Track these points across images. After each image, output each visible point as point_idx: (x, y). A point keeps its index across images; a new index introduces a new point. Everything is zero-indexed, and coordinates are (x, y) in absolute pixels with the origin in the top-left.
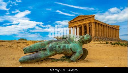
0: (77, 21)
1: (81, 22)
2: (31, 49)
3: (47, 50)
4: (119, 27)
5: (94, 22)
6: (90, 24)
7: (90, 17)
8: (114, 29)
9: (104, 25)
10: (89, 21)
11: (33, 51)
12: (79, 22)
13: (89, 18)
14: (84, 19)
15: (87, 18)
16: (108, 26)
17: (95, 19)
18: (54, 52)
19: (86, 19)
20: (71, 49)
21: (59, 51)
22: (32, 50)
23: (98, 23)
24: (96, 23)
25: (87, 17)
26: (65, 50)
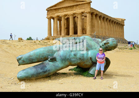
0: (63, 8)
1: (68, 9)
2: (31, 57)
3: (57, 60)
4: (123, 21)
5: (89, 12)
6: (83, 15)
7: (84, 4)
8: (117, 24)
9: (104, 17)
10: (83, 10)
11: (34, 61)
12: (65, 10)
13: (82, 4)
14: (73, 6)
15: (79, 5)
16: (110, 19)
17: (91, 7)
18: (67, 63)
19: (77, 5)
20: (91, 58)
21: (74, 61)
22: (32, 59)
23: (95, 13)
24: (92, 14)
25: (78, 3)
26: (83, 60)
